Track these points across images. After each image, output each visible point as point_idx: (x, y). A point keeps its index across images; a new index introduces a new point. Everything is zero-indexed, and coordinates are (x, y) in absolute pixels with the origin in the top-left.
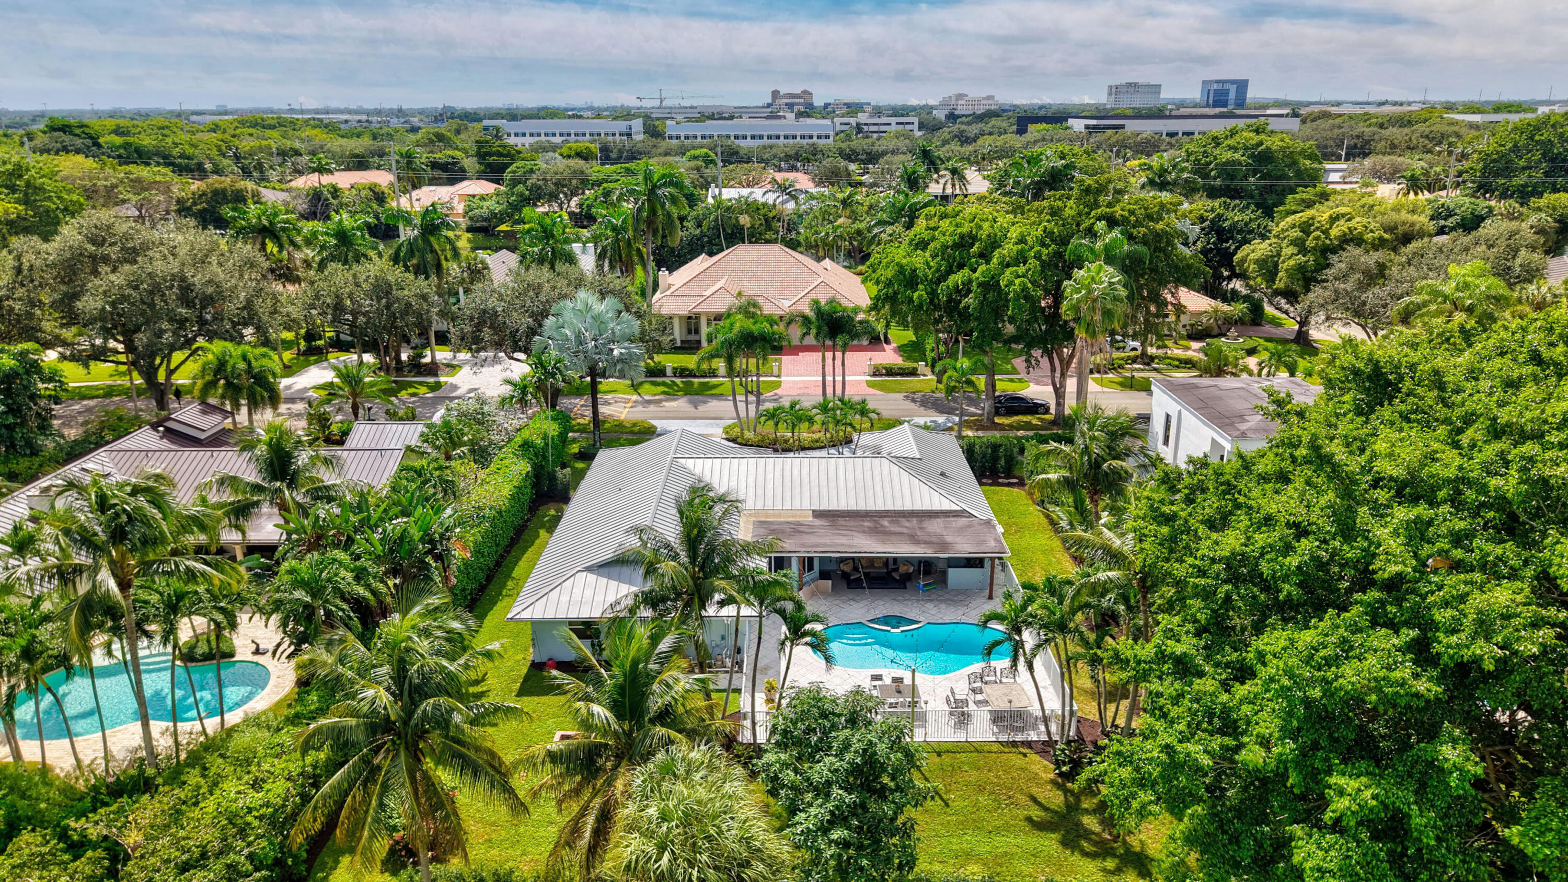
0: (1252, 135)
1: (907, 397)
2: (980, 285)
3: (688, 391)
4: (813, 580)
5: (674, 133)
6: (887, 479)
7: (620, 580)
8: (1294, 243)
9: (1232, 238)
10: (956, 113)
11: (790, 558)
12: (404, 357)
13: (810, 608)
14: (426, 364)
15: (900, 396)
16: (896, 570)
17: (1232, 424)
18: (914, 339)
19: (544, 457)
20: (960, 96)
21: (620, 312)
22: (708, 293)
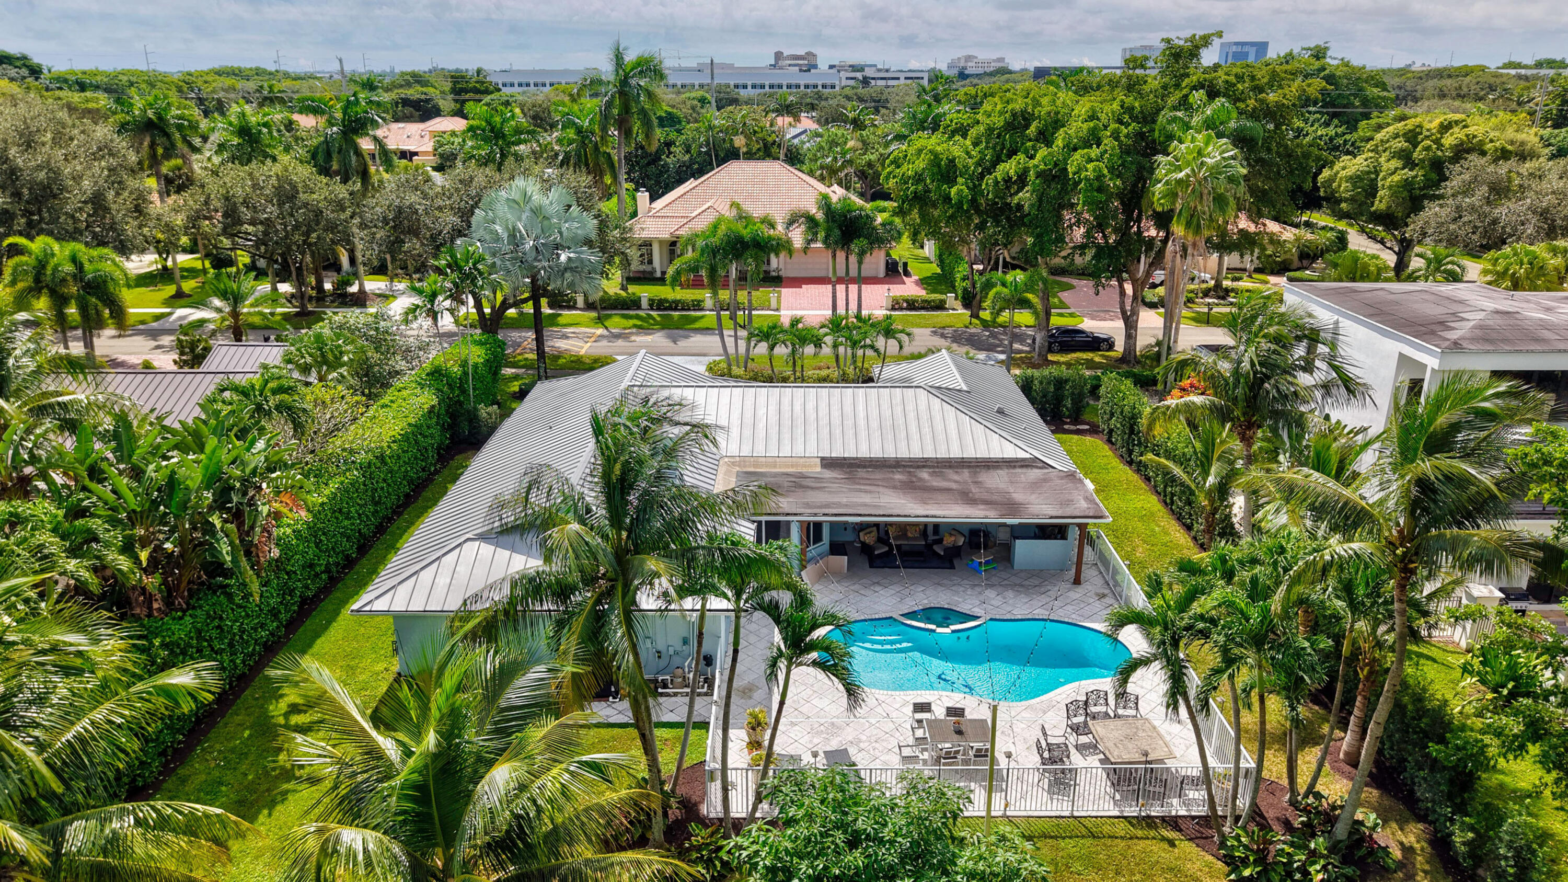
1: (935, 333)
2: (1039, 175)
3: (666, 325)
4: (821, 556)
6: (924, 416)
8: (1397, 155)
10: (966, 72)
11: (788, 523)
12: (328, 286)
14: (354, 294)
15: (928, 331)
16: (940, 541)
17: (1433, 333)
18: (939, 271)
19: (464, 391)
20: (969, 58)
21: (570, 206)
22: (693, 215)
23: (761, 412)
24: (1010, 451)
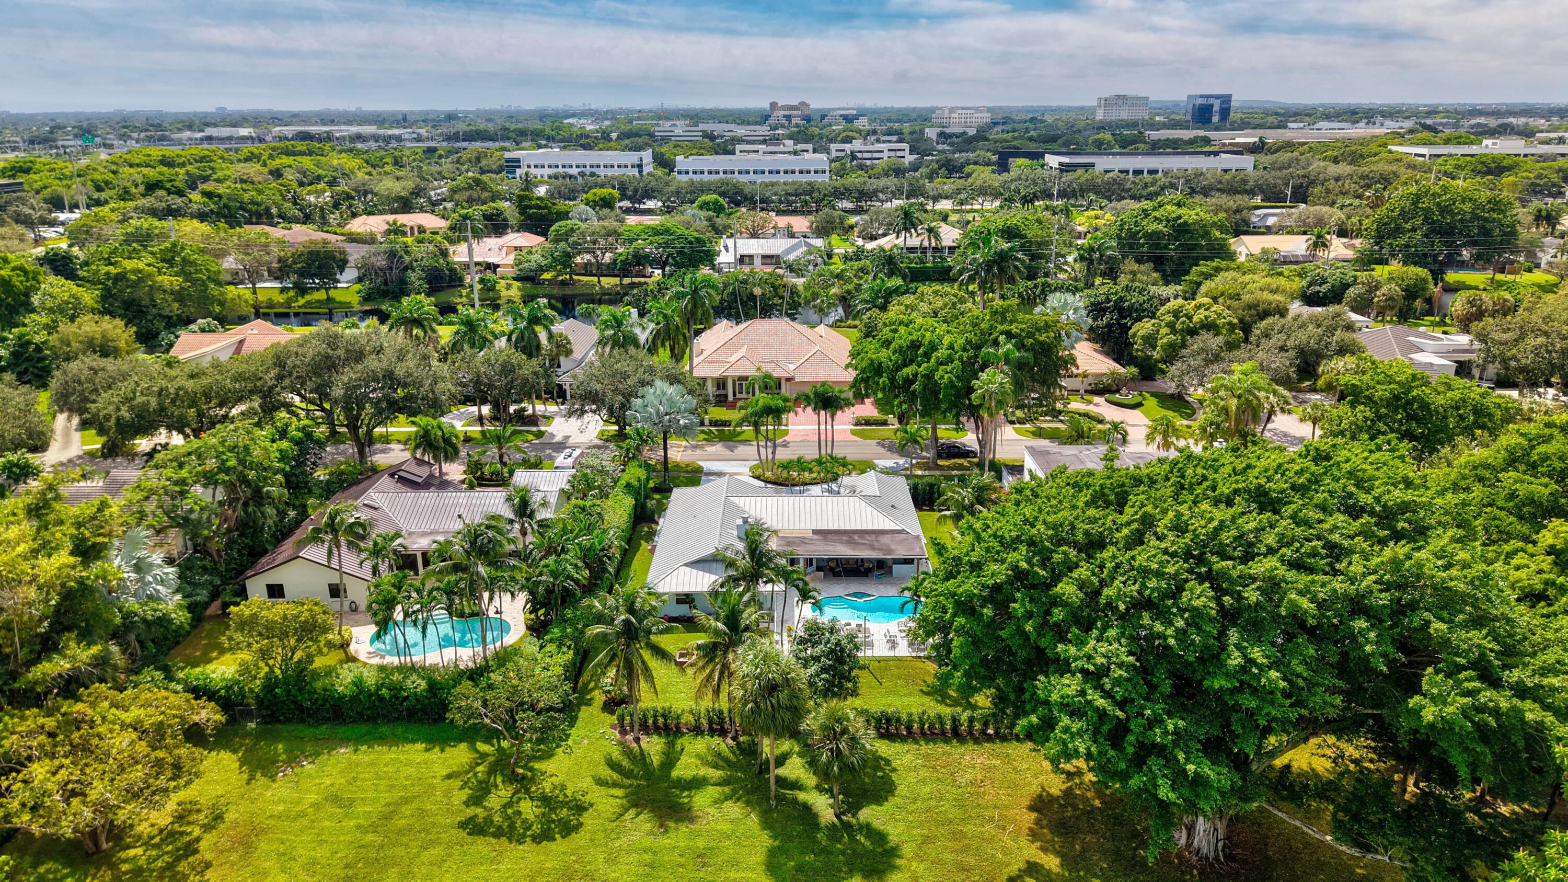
0: (1175, 208)
1: (878, 443)
2: (923, 376)
3: (723, 438)
4: (813, 571)
5: (683, 168)
6: (858, 510)
7: (710, 572)
8: (1167, 325)
9: (1130, 316)
10: (948, 130)
11: (799, 559)
12: (511, 410)
13: (811, 585)
14: (529, 416)
15: (874, 442)
16: (862, 565)
19: (640, 493)
20: (954, 107)
23: (786, 508)
24: (893, 527)
